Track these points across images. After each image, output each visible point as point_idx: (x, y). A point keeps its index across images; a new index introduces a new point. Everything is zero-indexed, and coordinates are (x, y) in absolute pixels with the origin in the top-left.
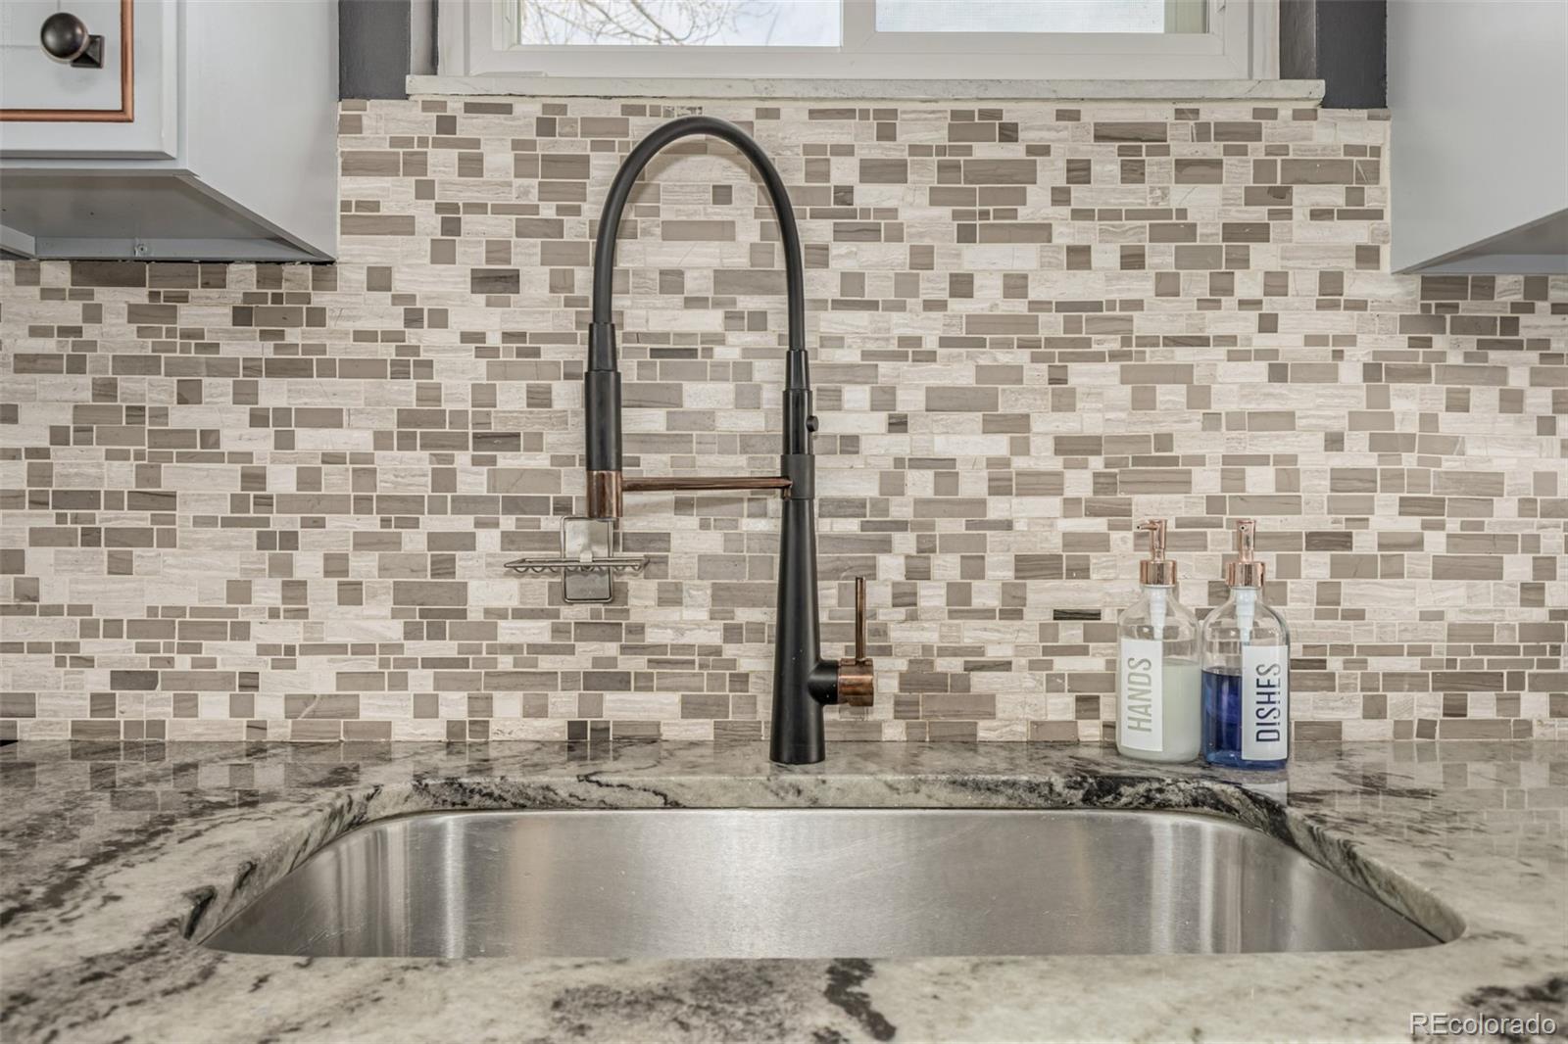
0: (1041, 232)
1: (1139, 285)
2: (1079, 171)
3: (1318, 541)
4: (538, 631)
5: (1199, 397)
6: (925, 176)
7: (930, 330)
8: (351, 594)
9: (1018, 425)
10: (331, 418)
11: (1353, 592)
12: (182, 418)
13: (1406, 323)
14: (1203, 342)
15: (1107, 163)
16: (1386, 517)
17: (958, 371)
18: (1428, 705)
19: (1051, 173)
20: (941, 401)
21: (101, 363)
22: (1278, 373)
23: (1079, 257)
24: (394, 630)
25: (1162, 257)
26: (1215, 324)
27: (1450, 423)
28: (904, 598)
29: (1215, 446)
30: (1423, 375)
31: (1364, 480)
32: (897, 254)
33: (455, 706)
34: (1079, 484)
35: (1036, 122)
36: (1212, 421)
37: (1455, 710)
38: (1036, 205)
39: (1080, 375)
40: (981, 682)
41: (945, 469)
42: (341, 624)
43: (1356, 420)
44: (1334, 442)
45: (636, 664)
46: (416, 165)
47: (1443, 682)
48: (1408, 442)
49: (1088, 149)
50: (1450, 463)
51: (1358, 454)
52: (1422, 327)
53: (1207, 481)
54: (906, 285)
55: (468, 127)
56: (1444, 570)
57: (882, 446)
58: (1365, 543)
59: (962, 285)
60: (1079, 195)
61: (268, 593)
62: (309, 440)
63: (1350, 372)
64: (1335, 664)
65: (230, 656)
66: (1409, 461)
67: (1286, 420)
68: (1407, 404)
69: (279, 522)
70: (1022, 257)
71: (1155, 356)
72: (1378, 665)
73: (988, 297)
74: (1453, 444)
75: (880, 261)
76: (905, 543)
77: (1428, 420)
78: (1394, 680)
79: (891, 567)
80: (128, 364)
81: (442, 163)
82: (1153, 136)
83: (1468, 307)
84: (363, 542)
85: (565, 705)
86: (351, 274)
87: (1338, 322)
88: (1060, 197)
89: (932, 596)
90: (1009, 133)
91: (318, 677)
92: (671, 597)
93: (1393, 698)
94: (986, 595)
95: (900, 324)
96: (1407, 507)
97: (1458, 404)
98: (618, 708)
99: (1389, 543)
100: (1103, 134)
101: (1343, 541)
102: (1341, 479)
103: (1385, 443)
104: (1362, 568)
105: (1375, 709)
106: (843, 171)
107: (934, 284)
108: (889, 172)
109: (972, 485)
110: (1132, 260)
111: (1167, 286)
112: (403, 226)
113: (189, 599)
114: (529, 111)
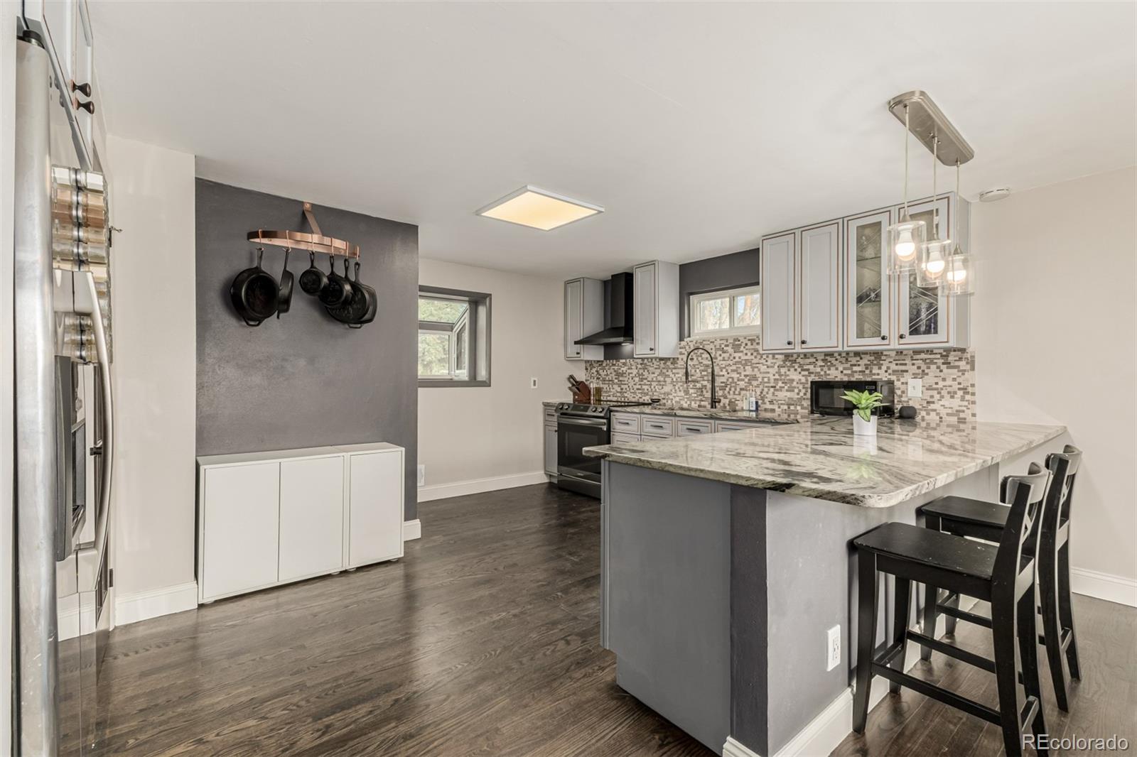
0: (742, 352)
1: (753, 357)
2: (746, 344)
3: (772, 387)
4: (696, 395)
5: (759, 370)
6: (731, 346)
7: (731, 363)
8: (680, 391)
9: (740, 373)
10: (678, 373)
11: (776, 393)
12: (667, 373)
13: (783, 361)
14: (759, 363)
15: (749, 343)
16: (780, 384)
17: (734, 367)
18: (786, 407)
19: (743, 345)
20: (733, 371)
21: (661, 368)
22: (768, 367)
23: (746, 354)
24: (683, 395)
25: (755, 354)
26: (761, 361)
27: (788, 373)
28: (729, 392)
29: (761, 376)
30: (784, 367)
31: (777, 380)
32: (728, 355)
33: (688, 403)
34: (746, 380)
35: (742, 339)
36: (760, 373)
37: (789, 408)
38: (742, 349)
39: (747, 367)
40: (737, 402)
41: (733, 378)
42: (679, 394)
43: (777, 373)
44: (774, 375)
45: (704, 399)
46: (685, 348)
47: (787, 404)
48: (782, 375)
49: (747, 342)
50: (788, 378)
51: (777, 377)
52: (784, 361)
53: (760, 380)
54: (729, 358)
55: (690, 344)
56: (787, 391)
57: (727, 376)
58: (778, 387)
59: (734, 358)
60: (747, 347)
61: (673, 391)
62: (677, 375)
63: (776, 367)
64: (775, 402)
65: (671, 397)
66: (783, 377)
67: (768, 373)
68: (783, 370)
69: (675, 383)
70: (740, 354)
71: (755, 365)
72: (780, 402)
73: (737, 359)
74: (788, 375)
75: (726, 355)
76: (729, 386)
77: (785, 373)
78: (781, 404)
79: (727, 389)
80: (663, 368)
81: (687, 347)
82: (754, 340)
83: (790, 358)
84: (681, 386)
85: (698, 403)
86: (680, 359)
87: (774, 361)
88: (744, 347)
89: (731, 392)
90: (739, 341)
91: (677, 399)
92: (707, 392)
93: (782, 406)
94: (737, 393)
95: (728, 362)
96: (783, 383)
97: (789, 370)
98: (703, 403)
99: (780, 387)
100: (749, 340)
101: (775, 387)
102: (775, 379)
103: (780, 375)
104: (777, 390)
105: (779, 407)
106: (723, 346)
107: (732, 358)
108: (727, 346)
109: (736, 380)
110: (752, 354)
111: (756, 357)
112: (684, 354)
113: (666, 391)
114: (695, 342)
